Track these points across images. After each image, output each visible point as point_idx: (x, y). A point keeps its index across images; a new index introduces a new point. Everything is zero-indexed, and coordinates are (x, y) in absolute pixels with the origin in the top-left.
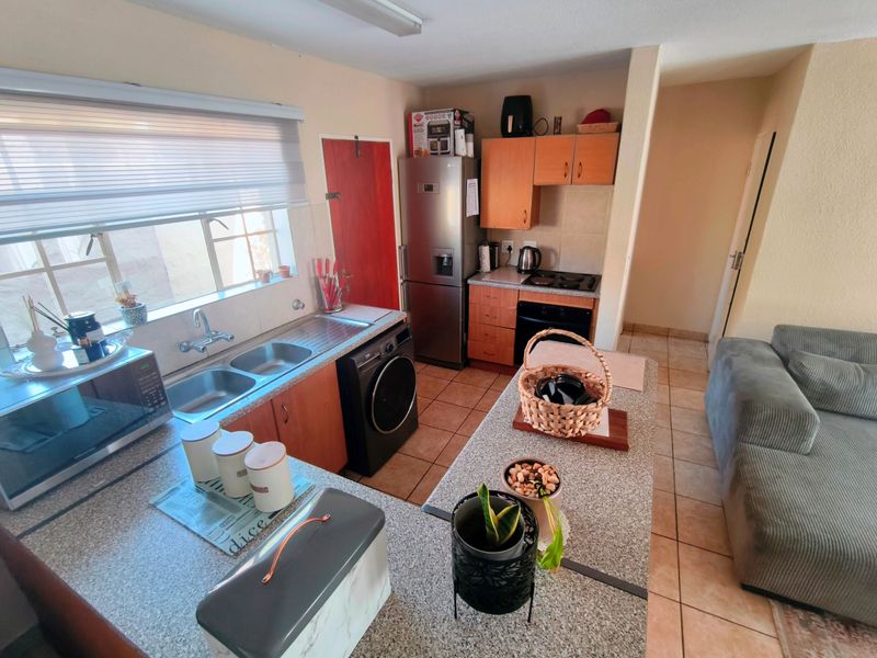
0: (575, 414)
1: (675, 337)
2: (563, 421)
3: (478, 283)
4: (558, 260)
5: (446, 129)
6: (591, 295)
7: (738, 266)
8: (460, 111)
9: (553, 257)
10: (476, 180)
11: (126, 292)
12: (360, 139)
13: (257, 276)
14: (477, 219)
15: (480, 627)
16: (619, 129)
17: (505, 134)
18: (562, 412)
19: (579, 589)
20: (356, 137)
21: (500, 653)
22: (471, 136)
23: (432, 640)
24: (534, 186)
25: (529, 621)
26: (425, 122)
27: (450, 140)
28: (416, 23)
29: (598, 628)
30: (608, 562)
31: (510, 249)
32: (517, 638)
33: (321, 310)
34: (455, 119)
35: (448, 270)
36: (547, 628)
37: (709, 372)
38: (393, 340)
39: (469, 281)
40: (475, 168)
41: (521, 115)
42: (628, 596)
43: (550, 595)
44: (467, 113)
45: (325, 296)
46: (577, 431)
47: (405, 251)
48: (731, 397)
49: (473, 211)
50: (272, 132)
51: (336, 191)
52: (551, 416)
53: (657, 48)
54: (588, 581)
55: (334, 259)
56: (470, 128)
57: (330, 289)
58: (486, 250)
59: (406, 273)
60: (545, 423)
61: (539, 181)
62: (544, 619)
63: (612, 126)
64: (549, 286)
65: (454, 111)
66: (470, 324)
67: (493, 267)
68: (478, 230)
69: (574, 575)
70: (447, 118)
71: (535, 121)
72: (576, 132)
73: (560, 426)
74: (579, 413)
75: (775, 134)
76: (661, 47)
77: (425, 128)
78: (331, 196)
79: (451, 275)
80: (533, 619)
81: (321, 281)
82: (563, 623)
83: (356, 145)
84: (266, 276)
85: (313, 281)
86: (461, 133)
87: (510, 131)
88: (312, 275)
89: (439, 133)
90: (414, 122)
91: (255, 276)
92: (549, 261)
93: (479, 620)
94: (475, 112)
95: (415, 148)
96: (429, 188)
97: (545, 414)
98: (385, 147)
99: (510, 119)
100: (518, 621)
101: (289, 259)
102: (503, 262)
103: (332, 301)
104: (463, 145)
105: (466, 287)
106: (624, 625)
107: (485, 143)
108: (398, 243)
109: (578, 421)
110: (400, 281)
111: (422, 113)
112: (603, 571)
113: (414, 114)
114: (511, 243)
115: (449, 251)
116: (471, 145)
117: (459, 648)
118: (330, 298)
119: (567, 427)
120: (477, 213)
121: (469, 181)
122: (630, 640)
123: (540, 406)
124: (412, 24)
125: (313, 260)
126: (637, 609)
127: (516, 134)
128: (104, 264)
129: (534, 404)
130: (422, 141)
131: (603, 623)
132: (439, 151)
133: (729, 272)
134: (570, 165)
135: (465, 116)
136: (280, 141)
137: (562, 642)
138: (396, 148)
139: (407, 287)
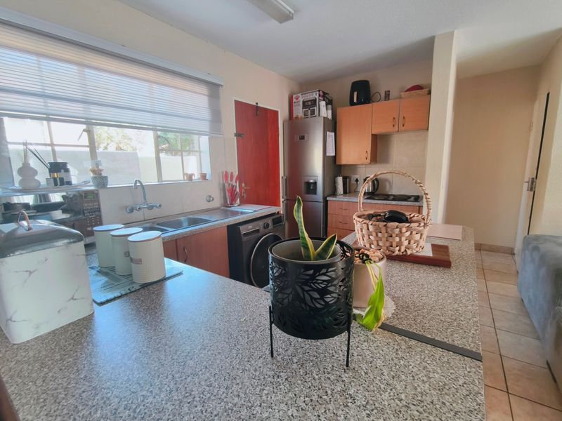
0: (401, 231)
1: (486, 250)
2: (391, 239)
3: (334, 199)
4: (391, 187)
5: (314, 102)
6: (417, 204)
7: (532, 188)
8: (323, 92)
9: (387, 185)
10: (333, 134)
11: (98, 167)
12: (259, 105)
13: (186, 178)
14: (335, 158)
15: (295, 366)
16: (430, 93)
17: (352, 103)
18: (389, 230)
19: (403, 347)
20: (257, 104)
21: (312, 388)
22: (330, 106)
23: (244, 371)
24: (372, 135)
25: (347, 365)
26: (301, 99)
27: (316, 109)
28: (290, 12)
29: (425, 379)
30: (436, 331)
31: (357, 180)
32: (332, 378)
33: (225, 204)
34: (319, 96)
35: (314, 192)
36: (366, 373)
37: (518, 272)
38: (269, 221)
39: (328, 198)
40: (333, 125)
41: (362, 92)
42: (459, 357)
43: (372, 349)
44: (327, 94)
45: (228, 195)
46: (403, 249)
47: (286, 180)
48: (543, 271)
49: (331, 152)
50: (203, 89)
51: (241, 132)
52: (380, 235)
53: (452, 34)
54: (413, 342)
55: (237, 173)
56: (329, 102)
57: (232, 191)
58: (340, 180)
59: (286, 195)
60: (375, 243)
61: (375, 131)
62: (364, 366)
63: (425, 91)
64: (384, 200)
65: (319, 91)
66: (328, 229)
67: (345, 192)
68: (334, 166)
69: (398, 337)
70: (314, 95)
71: (372, 94)
72: (400, 97)
73: (388, 244)
74: (404, 230)
75: (548, 95)
76: (455, 33)
77: (301, 103)
78: (237, 135)
79: (316, 194)
80: (352, 365)
81: (226, 185)
82: (386, 372)
83: (257, 109)
84: (190, 177)
85: (221, 186)
86: (323, 103)
87: (355, 101)
88: (222, 182)
89: (310, 105)
90: (294, 100)
91: (184, 177)
92: (385, 187)
93: (295, 361)
94: (333, 95)
95: (294, 116)
96: (302, 138)
97: (374, 234)
98: (276, 113)
99: (355, 94)
100: (335, 365)
101: (207, 170)
102: (353, 188)
103: (233, 200)
104: (324, 111)
105: (326, 202)
106: (457, 379)
107: (339, 111)
108: (281, 174)
109: (403, 239)
110: (282, 200)
111: (299, 95)
112: (430, 336)
113: (294, 96)
114: (357, 176)
115: (314, 178)
116: (330, 112)
117: (269, 379)
118: (231, 197)
119: (394, 244)
120: (334, 154)
121: (328, 133)
122: (465, 392)
123: (370, 227)
124: (288, 13)
125: (223, 172)
126: (470, 367)
127: (359, 103)
128: (88, 149)
129: (365, 226)
130: (299, 111)
131: (431, 375)
132: (309, 115)
133: (526, 194)
134: (397, 120)
135: (326, 95)
136: (207, 95)
137: (382, 386)
138: (283, 116)
139: (287, 204)
